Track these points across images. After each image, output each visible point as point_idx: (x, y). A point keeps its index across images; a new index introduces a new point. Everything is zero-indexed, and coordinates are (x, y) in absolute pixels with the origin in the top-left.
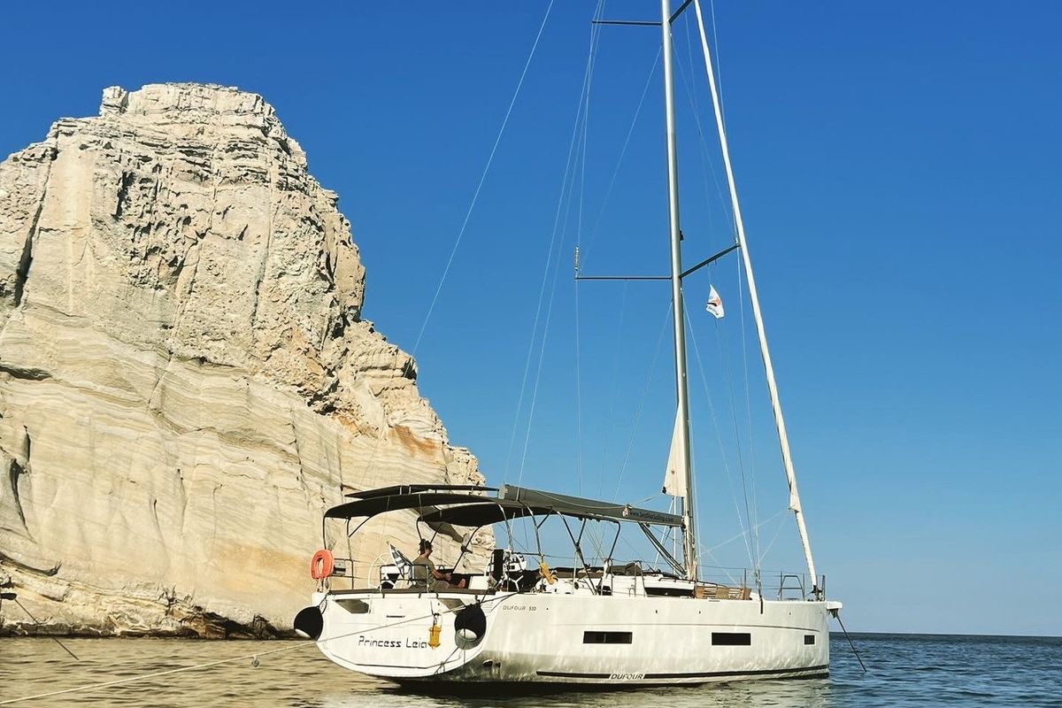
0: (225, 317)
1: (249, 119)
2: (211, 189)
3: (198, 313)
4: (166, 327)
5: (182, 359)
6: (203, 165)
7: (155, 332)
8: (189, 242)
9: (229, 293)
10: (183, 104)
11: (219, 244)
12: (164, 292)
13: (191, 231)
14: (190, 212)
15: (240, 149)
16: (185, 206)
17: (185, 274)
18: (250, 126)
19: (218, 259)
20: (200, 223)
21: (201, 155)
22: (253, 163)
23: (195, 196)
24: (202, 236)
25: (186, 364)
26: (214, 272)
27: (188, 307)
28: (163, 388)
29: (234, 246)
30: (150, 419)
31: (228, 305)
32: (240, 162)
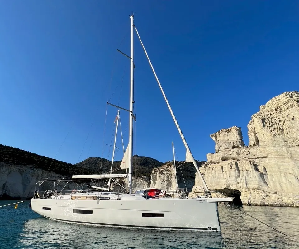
0: (298, 135)
1: (285, 97)
2: (283, 113)
3: (292, 137)
4: (286, 142)
5: (293, 146)
6: (280, 110)
7: (283, 143)
8: (282, 125)
9: (296, 130)
10: (273, 102)
11: (288, 122)
12: (281, 135)
13: (282, 122)
14: (280, 119)
15: (285, 103)
16: (279, 119)
17: (285, 130)
18: (287, 98)
19: (290, 125)
20: (283, 120)
21: (279, 108)
22: (289, 104)
23: (280, 116)
24: (285, 122)
25: (295, 147)
26: (290, 128)
27: (289, 136)
28: (290, 154)
29: (293, 121)
30: (290, 160)
31: (297, 133)
32: (287, 105)
